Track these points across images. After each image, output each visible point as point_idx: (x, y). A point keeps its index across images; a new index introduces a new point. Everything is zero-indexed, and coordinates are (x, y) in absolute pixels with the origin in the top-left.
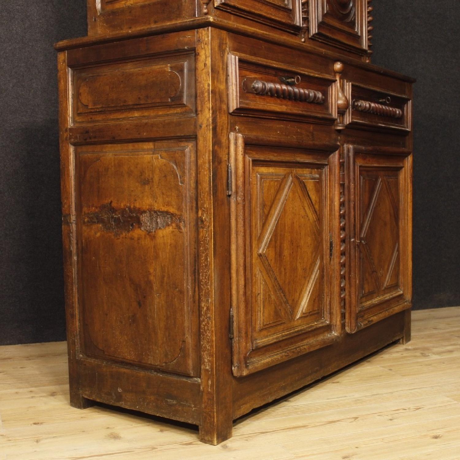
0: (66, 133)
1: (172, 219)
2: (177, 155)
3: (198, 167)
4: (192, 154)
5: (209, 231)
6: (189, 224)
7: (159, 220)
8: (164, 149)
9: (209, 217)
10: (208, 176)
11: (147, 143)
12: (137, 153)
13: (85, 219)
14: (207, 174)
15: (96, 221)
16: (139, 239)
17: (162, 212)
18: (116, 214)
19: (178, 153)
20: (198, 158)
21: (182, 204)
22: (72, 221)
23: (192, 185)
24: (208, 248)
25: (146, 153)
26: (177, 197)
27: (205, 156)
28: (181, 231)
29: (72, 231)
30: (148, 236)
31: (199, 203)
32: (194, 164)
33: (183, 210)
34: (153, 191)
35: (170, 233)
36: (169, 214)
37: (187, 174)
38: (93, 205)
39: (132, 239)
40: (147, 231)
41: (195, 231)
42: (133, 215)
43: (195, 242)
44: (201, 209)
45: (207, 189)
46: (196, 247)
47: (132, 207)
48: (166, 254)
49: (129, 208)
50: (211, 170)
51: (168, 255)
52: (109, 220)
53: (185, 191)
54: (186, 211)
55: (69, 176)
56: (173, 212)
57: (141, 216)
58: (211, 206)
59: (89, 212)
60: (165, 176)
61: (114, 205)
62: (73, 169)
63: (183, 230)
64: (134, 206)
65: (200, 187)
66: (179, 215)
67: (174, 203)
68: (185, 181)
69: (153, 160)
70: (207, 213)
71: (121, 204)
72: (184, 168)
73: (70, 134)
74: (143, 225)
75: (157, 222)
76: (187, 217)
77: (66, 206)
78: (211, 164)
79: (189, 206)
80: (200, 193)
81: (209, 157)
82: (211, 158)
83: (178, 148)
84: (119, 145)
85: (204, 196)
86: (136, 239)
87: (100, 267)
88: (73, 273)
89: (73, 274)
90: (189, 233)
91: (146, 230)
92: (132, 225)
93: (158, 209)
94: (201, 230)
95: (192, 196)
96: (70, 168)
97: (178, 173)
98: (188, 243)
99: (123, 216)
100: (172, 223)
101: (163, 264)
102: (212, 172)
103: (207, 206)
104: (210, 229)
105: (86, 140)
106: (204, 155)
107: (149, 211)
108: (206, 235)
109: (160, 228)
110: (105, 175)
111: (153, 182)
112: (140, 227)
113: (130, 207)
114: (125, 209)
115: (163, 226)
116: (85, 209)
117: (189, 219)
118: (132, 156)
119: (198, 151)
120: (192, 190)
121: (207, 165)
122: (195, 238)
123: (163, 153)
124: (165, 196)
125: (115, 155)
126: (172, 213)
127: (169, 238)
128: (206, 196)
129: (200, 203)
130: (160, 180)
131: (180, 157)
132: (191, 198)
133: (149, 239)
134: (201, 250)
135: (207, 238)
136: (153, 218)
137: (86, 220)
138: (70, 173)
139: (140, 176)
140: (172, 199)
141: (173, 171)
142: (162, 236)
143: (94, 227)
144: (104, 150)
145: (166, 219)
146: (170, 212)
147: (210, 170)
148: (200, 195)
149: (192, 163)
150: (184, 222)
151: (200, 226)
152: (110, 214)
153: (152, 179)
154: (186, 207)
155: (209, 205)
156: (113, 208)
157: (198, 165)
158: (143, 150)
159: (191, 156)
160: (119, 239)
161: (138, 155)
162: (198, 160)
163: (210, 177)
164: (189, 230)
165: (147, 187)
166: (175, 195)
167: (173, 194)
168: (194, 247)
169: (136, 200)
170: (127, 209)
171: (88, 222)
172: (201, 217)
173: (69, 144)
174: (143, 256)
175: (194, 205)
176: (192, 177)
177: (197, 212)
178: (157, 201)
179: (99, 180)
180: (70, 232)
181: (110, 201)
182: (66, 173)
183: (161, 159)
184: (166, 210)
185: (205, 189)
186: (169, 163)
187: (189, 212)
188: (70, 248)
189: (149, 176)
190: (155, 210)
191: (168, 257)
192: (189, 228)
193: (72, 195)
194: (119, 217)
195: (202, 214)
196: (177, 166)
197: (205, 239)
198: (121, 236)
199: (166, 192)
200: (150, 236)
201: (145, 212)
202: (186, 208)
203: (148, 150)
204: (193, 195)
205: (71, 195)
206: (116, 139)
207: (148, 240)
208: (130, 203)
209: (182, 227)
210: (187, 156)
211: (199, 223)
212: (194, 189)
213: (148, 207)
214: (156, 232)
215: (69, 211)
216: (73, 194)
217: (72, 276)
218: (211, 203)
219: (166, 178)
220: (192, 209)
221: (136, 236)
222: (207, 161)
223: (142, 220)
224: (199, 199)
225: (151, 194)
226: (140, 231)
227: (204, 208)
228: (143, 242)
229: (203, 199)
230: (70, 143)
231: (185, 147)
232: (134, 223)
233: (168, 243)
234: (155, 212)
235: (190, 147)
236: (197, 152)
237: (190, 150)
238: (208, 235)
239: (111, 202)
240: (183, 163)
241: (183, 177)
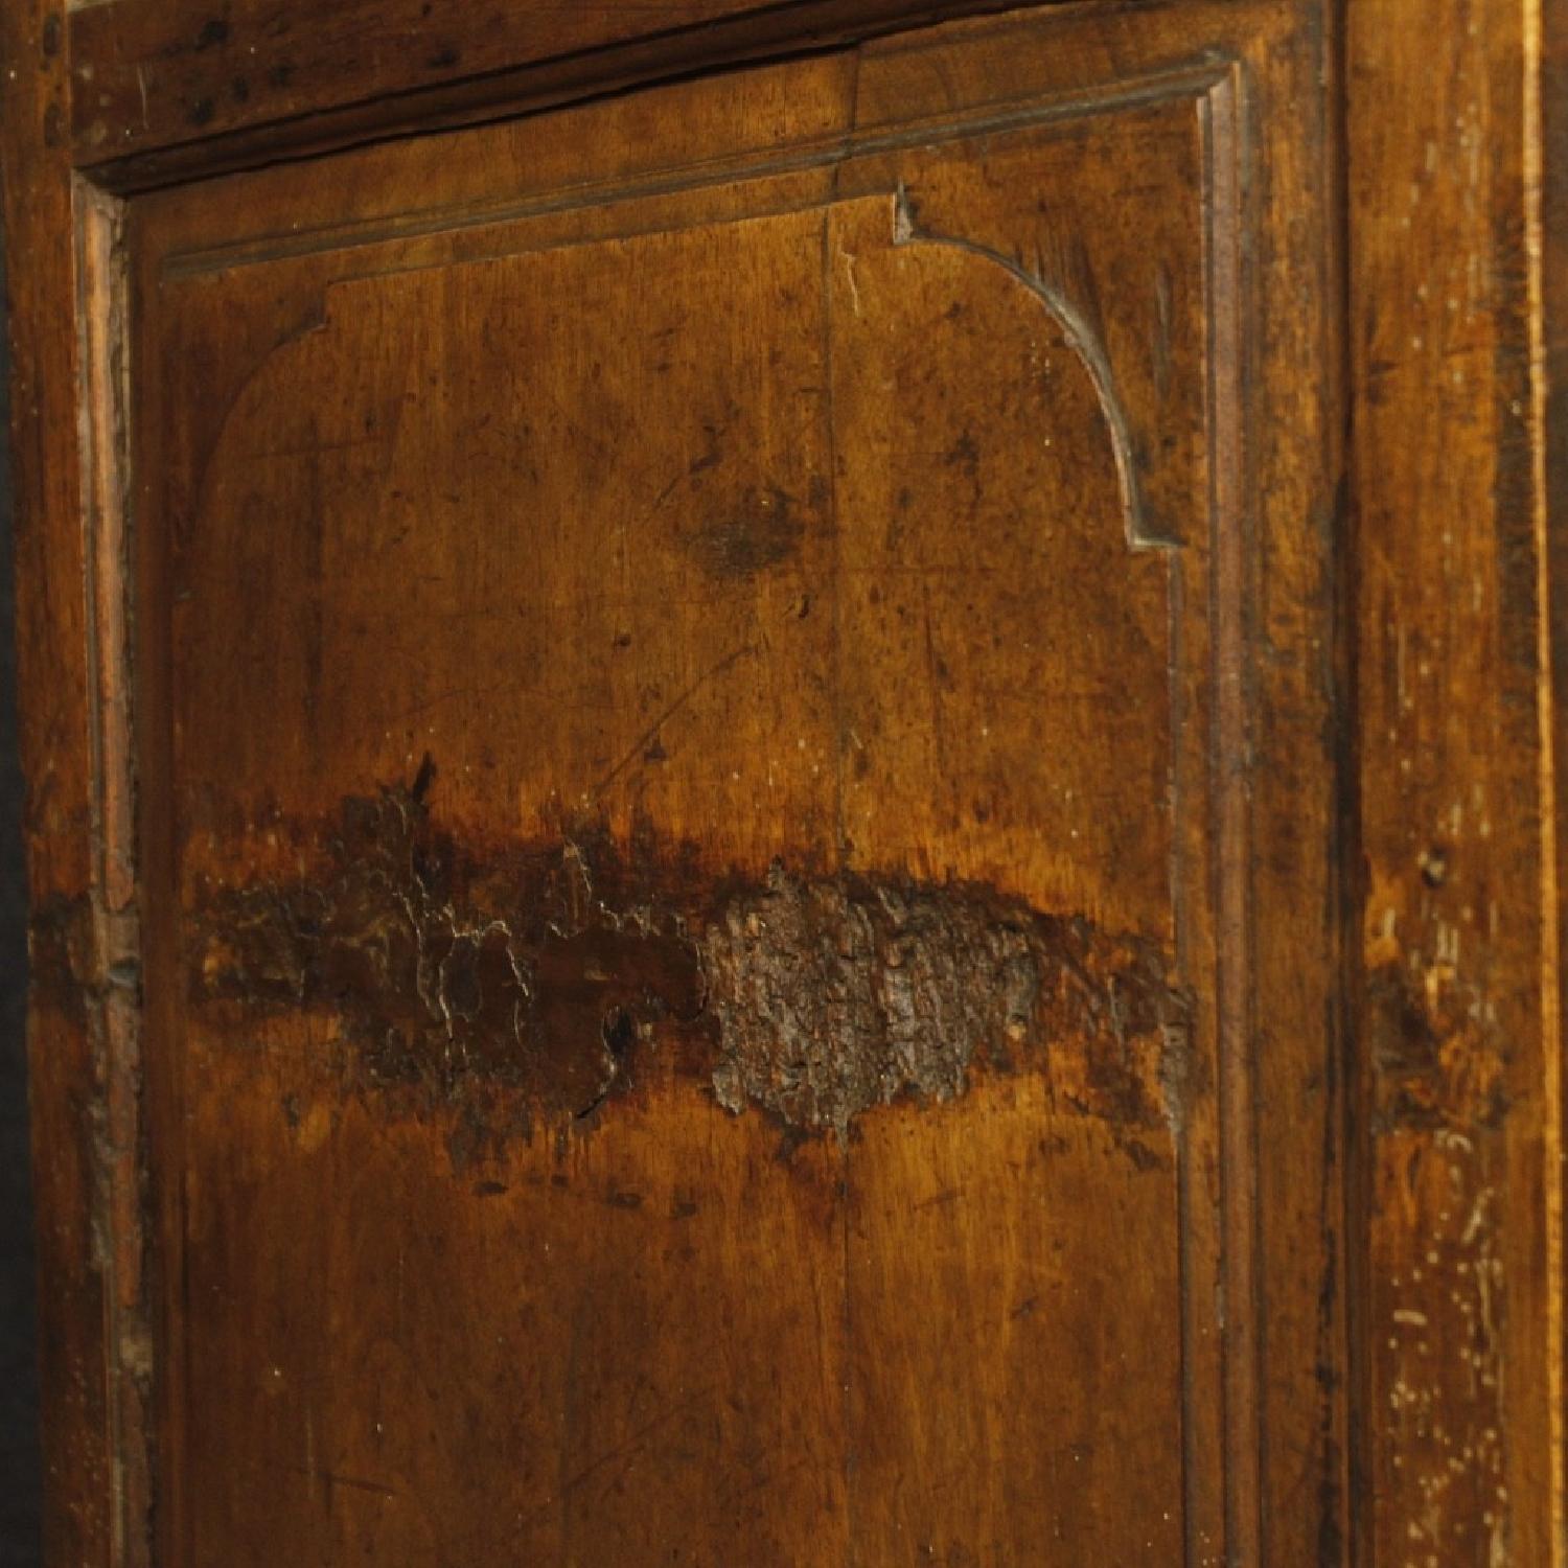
0: (45, 67)
1: (1044, 983)
2: (1097, 178)
3: (1361, 301)
4: (1282, 148)
5: (1499, 1160)
6: (1251, 1063)
7: (897, 995)
8: (948, 126)
9: (1496, 973)
10: (1485, 408)
11: (771, 80)
12: (667, 205)
13: (202, 954)
14: (1472, 380)
15: (296, 977)
16: (686, 1206)
17: (929, 892)
18: (466, 914)
19: (1106, 153)
20: (1355, 187)
21: (1159, 796)
22: (103, 969)
23: (1287, 555)
24: (1486, 1396)
25: (762, 187)
26: (1096, 700)
27: (1452, 152)
28: (1149, 1140)
29: (100, 1070)
30: (779, 1183)
31: (1374, 784)
32: (1309, 269)
33: (1174, 863)
34: (833, 643)
35: (1021, 1156)
36: (1013, 928)
37: (1227, 414)
38: (271, 808)
39: (621, 1198)
40: (772, 1117)
41: (1329, 1157)
42: (632, 923)
43: (1326, 1298)
44: (1399, 859)
45: (1479, 595)
46: (1340, 1362)
47: (620, 827)
48: (978, 1416)
49: (595, 839)
50: (1535, 324)
51: (995, 1431)
52: (410, 975)
53: (1199, 629)
54: (1215, 885)
55: (76, 510)
56: (1055, 897)
57: (715, 940)
58: (1537, 822)
59: (239, 881)
60: (965, 452)
61: (453, 802)
62: (119, 439)
63: (1174, 1128)
64: (641, 822)
65: (1380, 571)
66: (1123, 936)
67: (1062, 788)
68: (1200, 498)
69: (826, 262)
70: (1481, 921)
71: (513, 793)
72: (1182, 335)
73: (77, 80)
74: (728, 1041)
75: (881, 1015)
76: (1219, 969)
77: (54, 820)
78: (1534, 248)
79: (1249, 828)
80: (1389, 644)
81: (1503, 148)
82: (1531, 169)
83: (1113, 93)
84: (503, 135)
85: (1435, 680)
86: (659, 1206)
87: (327, 1479)
88: (118, 1508)
89: (107, 1519)
90: (1242, 1175)
91: (756, 1103)
92: (622, 1040)
93: (888, 854)
94: (1400, 1142)
95: (1287, 685)
96: (83, 425)
97: (1104, 398)
98: (1243, 1295)
99: (531, 935)
100: (1040, 1032)
101: (940, 1537)
102: (1538, 352)
103: (1470, 823)
104: (1514, 1131)
105: (204, 114)
106: (1427, 134)
107: (792, 878)
108: (1462, 1217)
109: (908, 1093)
110: (367, 473)
111: (829, 530)
112: (695, 1070)
113: (604, 828)
114: (555, 853)
115: (945, 1070)
116: (202, 848)
117: (1251, 993)
118: (614, 245)
119: (1356, 91)
120: (1285, 619)
121: (1476, 269)
122: (1328, 1237)
123: (942, 171)
124: (957, 703)
125: (461, 251)
126: (1044, 906)
127: (1010, 1219)
128: (1457, 688)
129: (1387, 777)
130: (904, 499)
131: (1130, 205)
132: (1268, 710)
133: (789, 1215)
134: (1395, 1416)
135: (1471, 1254)
136: (833, 970)
137: (210, 964)
138: (85, 482)
139: (696, 468)
140: (1038, 730)
141: (1047, 387)
142: (929, 1187)
143: (282, 1037)
144: (371, 211)
145: (980, 987)
146: (1020, 902)
147: (1519, 325)
148: (1389, 669)
149: (1282, 267)
150: (1186, 1022)
151: (1384, 1086)
152: (419, 906)
153: (822, 493)
154: (1211, 835)
155: (1499, 812)
156: (445, 845)
157: (1362, 271)
158: (735, 160)
159: (1265, 174)
160: (497, 1189)
161: (678, 224)
162: (1358, 214)
163: (1512, 432)
164: (1254, 1136)
165: (768, 598)
166: (1079, 686)
167: (1054, 672)
168: (1310, 1361)
169: (656, 754)
170: (572, 852)
171: (228, 980)
172: (1393, 971)
173: (76, 179)
174: (726, 1414)
175: (1316, 810)
176: (1285, 443)
177: (1348, 905)
178: (880, 763)
179: (318, 533)
180: (86, 1086)
181: (413, 760)
182: (52, 479)
183: (921, 247)
184: (969, 864)
185: (1447, 591)
186: (1007, 288)
187: (1251, 907)
188: (87, 1251)
189: (788, 459)
190: (858, 864)
191: (995, 1453)
192: (1254, 1106)
193: (102, 700)
194: (496, 942)
195: (1416, 935)
196: (1096, 321)
197: (1444, 1272)
198: (521, 1158)
199: (976, 650)
200: (801, 1174)
201: (745, 890)
202: (1212, 854)
203: (787, 149)
204: (1299, 677)
205: (90, 699)
206: (469, 63)
207: (781, 1228)
208: (599, 790)
209: (1162, 1096)
210: (1222, 180)
211: (1378, 1053)
212: (1310, 600)
213: (777, 832)
214: (868, 1131)
215: (82, 869)
216: (109, 693)
217: (108, 1539)
218: (1527, 785)
219: (971, 470)
220: (1283, 865)
221: (661, 1170)
222: (1474, 217)
223: (723, 989)
224: (1369, 737)
225: (820, 684)
226: (702, 1113)
227: (1439, 852)
228: (730, 1252)
229: (1423, 729)
230: (81, 169)
231: (1195, 58)
232: (650, 1015)
233: (995, 1280)
234: (859, 892)
235: (1257, 50)
236: (1341, 103)
237: (1262, 103)
238: (1493, 1212)
239: (427, 772)
240: (1169, 279)
241: (1168, 443)
